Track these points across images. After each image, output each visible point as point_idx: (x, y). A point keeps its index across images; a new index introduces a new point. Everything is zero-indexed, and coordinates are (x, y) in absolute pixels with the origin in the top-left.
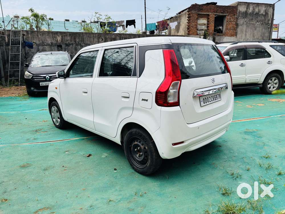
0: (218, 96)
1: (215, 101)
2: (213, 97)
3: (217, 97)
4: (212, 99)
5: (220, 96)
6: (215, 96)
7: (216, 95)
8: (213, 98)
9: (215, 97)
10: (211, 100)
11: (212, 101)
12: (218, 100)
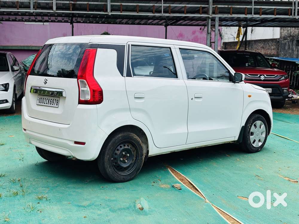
0: (55, 101)
1: (50, 105)
2: (49, 100)
3: (53, 102)
4: (47, 102)
5: (57, 102)
6: (51, 99)
7: (53, 100)
8: (49, 102)
9: (51, 101)
10: (45, 103)
11: (47, 104)
12: (53, 106)
